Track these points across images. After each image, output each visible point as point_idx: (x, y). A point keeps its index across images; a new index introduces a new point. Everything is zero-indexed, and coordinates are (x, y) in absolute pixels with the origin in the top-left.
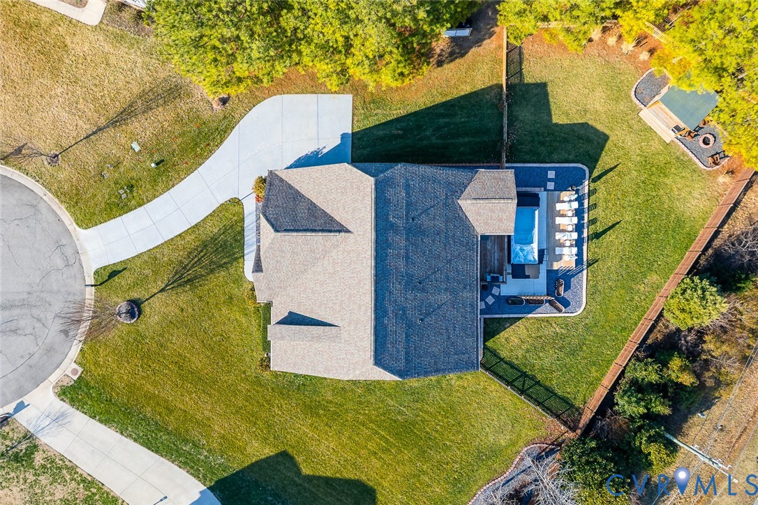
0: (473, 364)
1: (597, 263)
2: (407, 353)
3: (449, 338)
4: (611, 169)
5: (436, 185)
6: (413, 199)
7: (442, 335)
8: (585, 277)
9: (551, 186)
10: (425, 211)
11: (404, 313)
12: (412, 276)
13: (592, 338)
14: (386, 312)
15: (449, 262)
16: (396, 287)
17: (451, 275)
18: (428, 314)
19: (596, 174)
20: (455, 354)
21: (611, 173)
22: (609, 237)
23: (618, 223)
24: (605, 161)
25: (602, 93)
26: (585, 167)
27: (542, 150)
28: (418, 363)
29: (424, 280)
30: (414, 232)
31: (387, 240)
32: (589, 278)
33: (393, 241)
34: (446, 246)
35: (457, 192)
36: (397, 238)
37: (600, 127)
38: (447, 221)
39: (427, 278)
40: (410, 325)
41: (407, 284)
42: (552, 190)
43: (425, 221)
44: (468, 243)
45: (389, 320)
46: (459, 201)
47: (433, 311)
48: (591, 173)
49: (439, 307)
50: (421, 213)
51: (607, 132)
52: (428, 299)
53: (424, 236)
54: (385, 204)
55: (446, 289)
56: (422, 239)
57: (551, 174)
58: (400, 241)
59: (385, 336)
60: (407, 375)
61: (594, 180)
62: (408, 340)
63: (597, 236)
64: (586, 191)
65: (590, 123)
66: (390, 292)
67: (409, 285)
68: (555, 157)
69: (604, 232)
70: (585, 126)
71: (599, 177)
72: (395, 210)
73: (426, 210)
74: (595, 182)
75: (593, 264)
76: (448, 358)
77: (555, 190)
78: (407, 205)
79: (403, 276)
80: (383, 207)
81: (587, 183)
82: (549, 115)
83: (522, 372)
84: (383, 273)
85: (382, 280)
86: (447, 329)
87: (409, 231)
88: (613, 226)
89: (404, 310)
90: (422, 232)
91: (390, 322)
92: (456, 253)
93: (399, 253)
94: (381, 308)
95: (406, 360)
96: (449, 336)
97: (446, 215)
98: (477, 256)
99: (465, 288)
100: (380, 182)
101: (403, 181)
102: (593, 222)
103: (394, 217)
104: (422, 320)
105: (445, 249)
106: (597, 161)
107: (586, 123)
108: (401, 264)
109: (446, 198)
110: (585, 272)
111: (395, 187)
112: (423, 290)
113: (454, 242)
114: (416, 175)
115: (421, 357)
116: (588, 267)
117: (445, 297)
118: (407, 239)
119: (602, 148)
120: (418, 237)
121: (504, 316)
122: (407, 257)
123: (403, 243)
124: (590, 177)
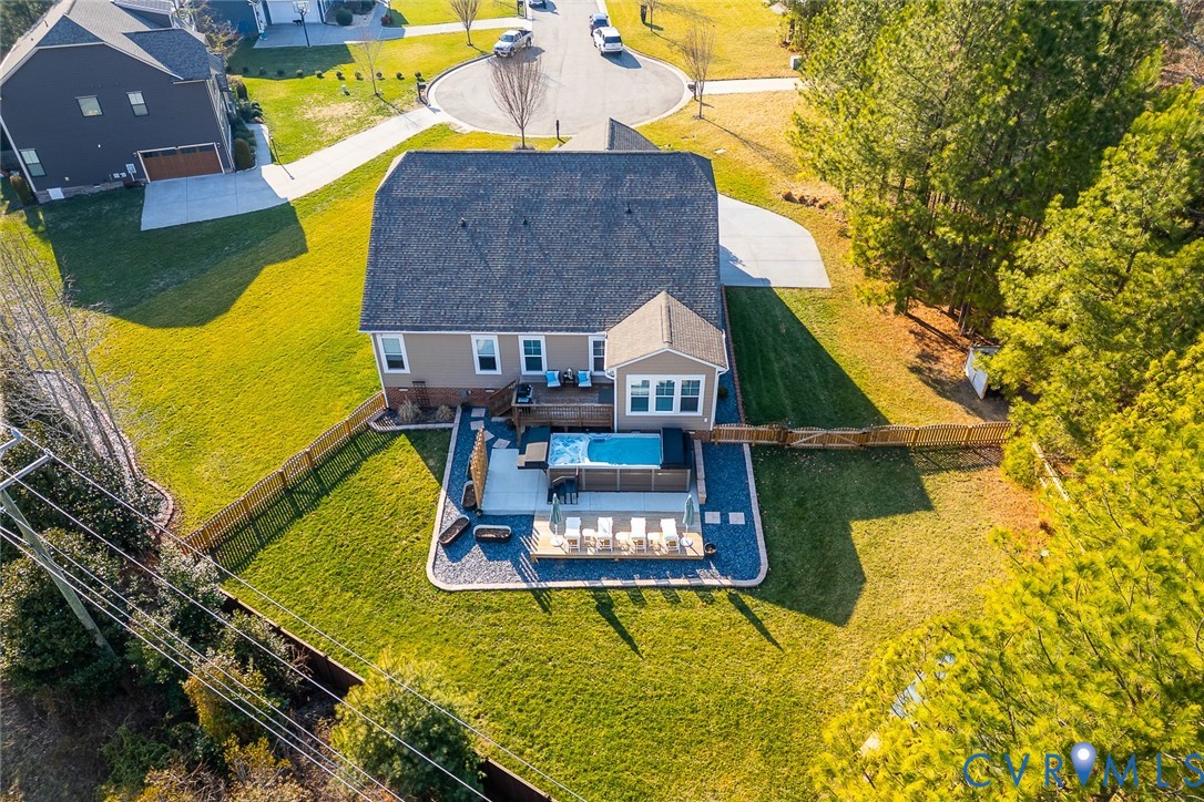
0: (374, 318)
1: (540, 609)
2: (416, 201)
3: (429, 273)
4: (765, 633)
5: (687, 250)
6: (662, 212)
7: (435, 262)
8: (511, 586)
9: (713, 518)
10: (643, 232)
11: (479, 197)
12: (538, 210)
13: (367, 609)
14: (485, 169)
15: (559, 276)
16: (521, 185)
17: (536, 280)
18: (473, 236)
19: (748, 600)
20: (398, 284)
21: (757, 632)
22: (600, 632)
23: (635, 648)
24: (783, 621)
25: (943, 605)
26: (761, 577)
27: (788, 503)
28: (396, 220)
29: (530, 230)
30: (610, 215)
31: (596, 171)
32: (508, 595)
33: (594, 180)
34: (586, 269)
35: (680, 290)
36: (598, 186)
37: (862, 605)
38: (629, 272)
39: (534, 236)
40: (459, 206)
41: (527, 201)
42: (703, 520)
43: (627, 233)
44: (590, 310)
45: (472, 174)
46: (663, 293)
47: (476, 246)
48: (750, 590)
49: (482, 257)
50: (640, 226)
51: (854, 619)
52: (498, 236)
53: (604, 231)
54: (651, 167)
55: (511, 268)
56: (597, 227)
57: (737, 518)
58: (594, 191)
59: (448, 168)
60: (381, 201)
61: (732, 598)
62: (434, 202)
63: (605, 607)
64: (707, 582)
65: (867, 586)
66: (514, 175)
67: (524, 205)
68: (777, 527)
69: (614, 622)
70: (858, 578)
71: (743, 609)
72: (642, 183)
73: (645, 234)
74: (731, 600)
75: (540, 602)
76: (394, 272)
77: (703, 524)
78: (652, 202)
79: (539, 194)
80: (645, 165)
81: (727, 582)
82: (866, 516)
83: (331, 489)
84: (545, 164)
85: (534, 164)
86: (443, 270)
87: (612, 205)
88: (629, 639)
89: (485, 197)
90: (610, 227)
91: (469, 175)
92: (572, 288)
93: (575, 189)
94: (491, 162)
95: (405, 200)
96: (431, 273)
97: (638, 269)
98: (567, 330)
99: (512, 304)
100: (684, 160)
101: (690, 194)
102: (637, 596)
103: (632, 181)
104: (464, 225)
105: (580, 268)
106: (780, 603)
107: (864, 580)
108: (557, 193)
109: (668, 270)
110: (524, 586)
111: (678, 183)
112: (514, 228)
113: (593, 285)
114: (702, 216)
115: (405, 224)
116: (533, 590)
117: (499, 266)
118: (597, 202)
119: (814, 612)
120: (601, 221)
121: (450, 456)
122: (569, 202)
123: (591, 195)
124: (741, 589)
